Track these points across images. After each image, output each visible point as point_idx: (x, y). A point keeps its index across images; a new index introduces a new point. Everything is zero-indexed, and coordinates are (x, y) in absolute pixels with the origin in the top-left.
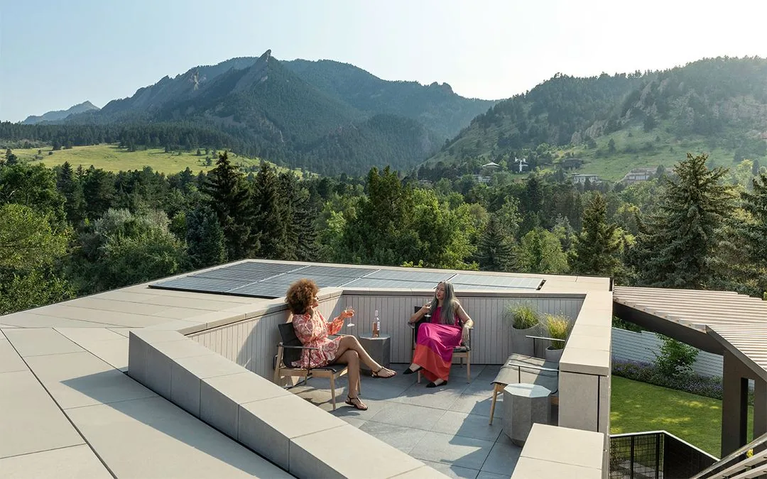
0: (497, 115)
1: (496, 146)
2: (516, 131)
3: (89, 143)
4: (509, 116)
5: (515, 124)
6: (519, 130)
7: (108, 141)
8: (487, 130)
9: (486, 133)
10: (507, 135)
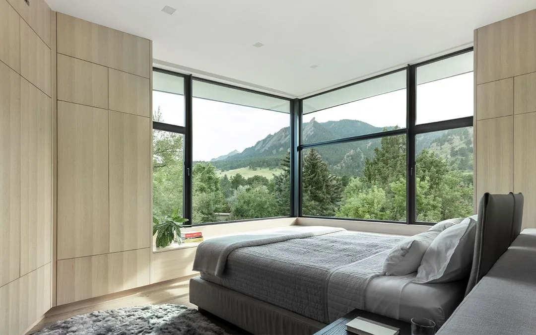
0: (449, 137)
1: (449, 156)
2: (464, 146)
3: (235, 169)
4: (458, 137)
5: (463, 141)
6: (466, 145)
7: (244, 167)
8: (442, 147)
9: (441, 149)
10: (457, 149)
